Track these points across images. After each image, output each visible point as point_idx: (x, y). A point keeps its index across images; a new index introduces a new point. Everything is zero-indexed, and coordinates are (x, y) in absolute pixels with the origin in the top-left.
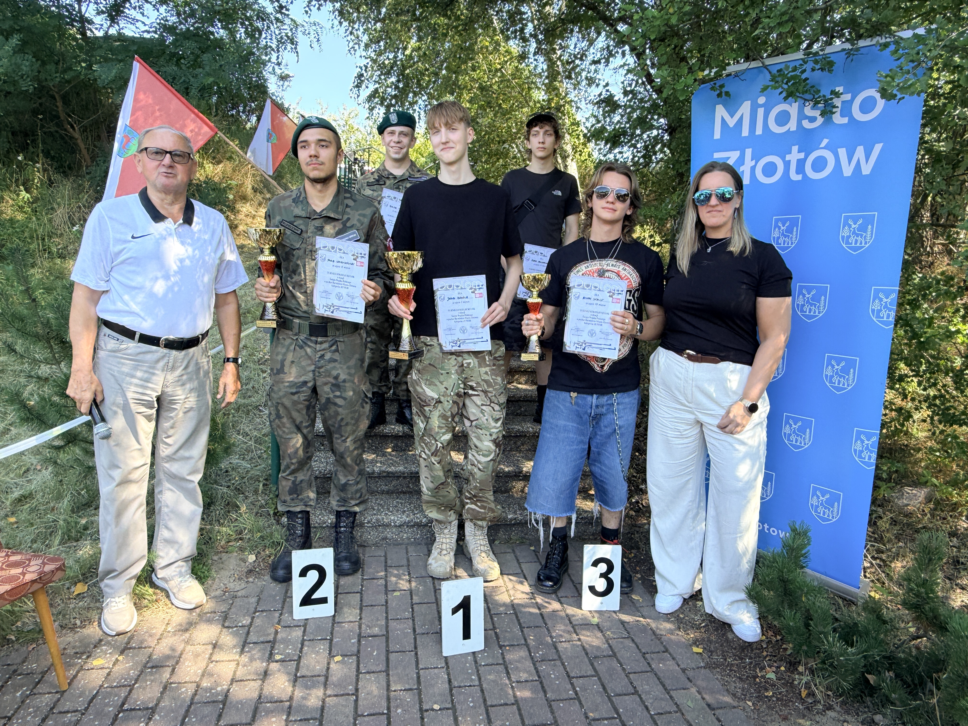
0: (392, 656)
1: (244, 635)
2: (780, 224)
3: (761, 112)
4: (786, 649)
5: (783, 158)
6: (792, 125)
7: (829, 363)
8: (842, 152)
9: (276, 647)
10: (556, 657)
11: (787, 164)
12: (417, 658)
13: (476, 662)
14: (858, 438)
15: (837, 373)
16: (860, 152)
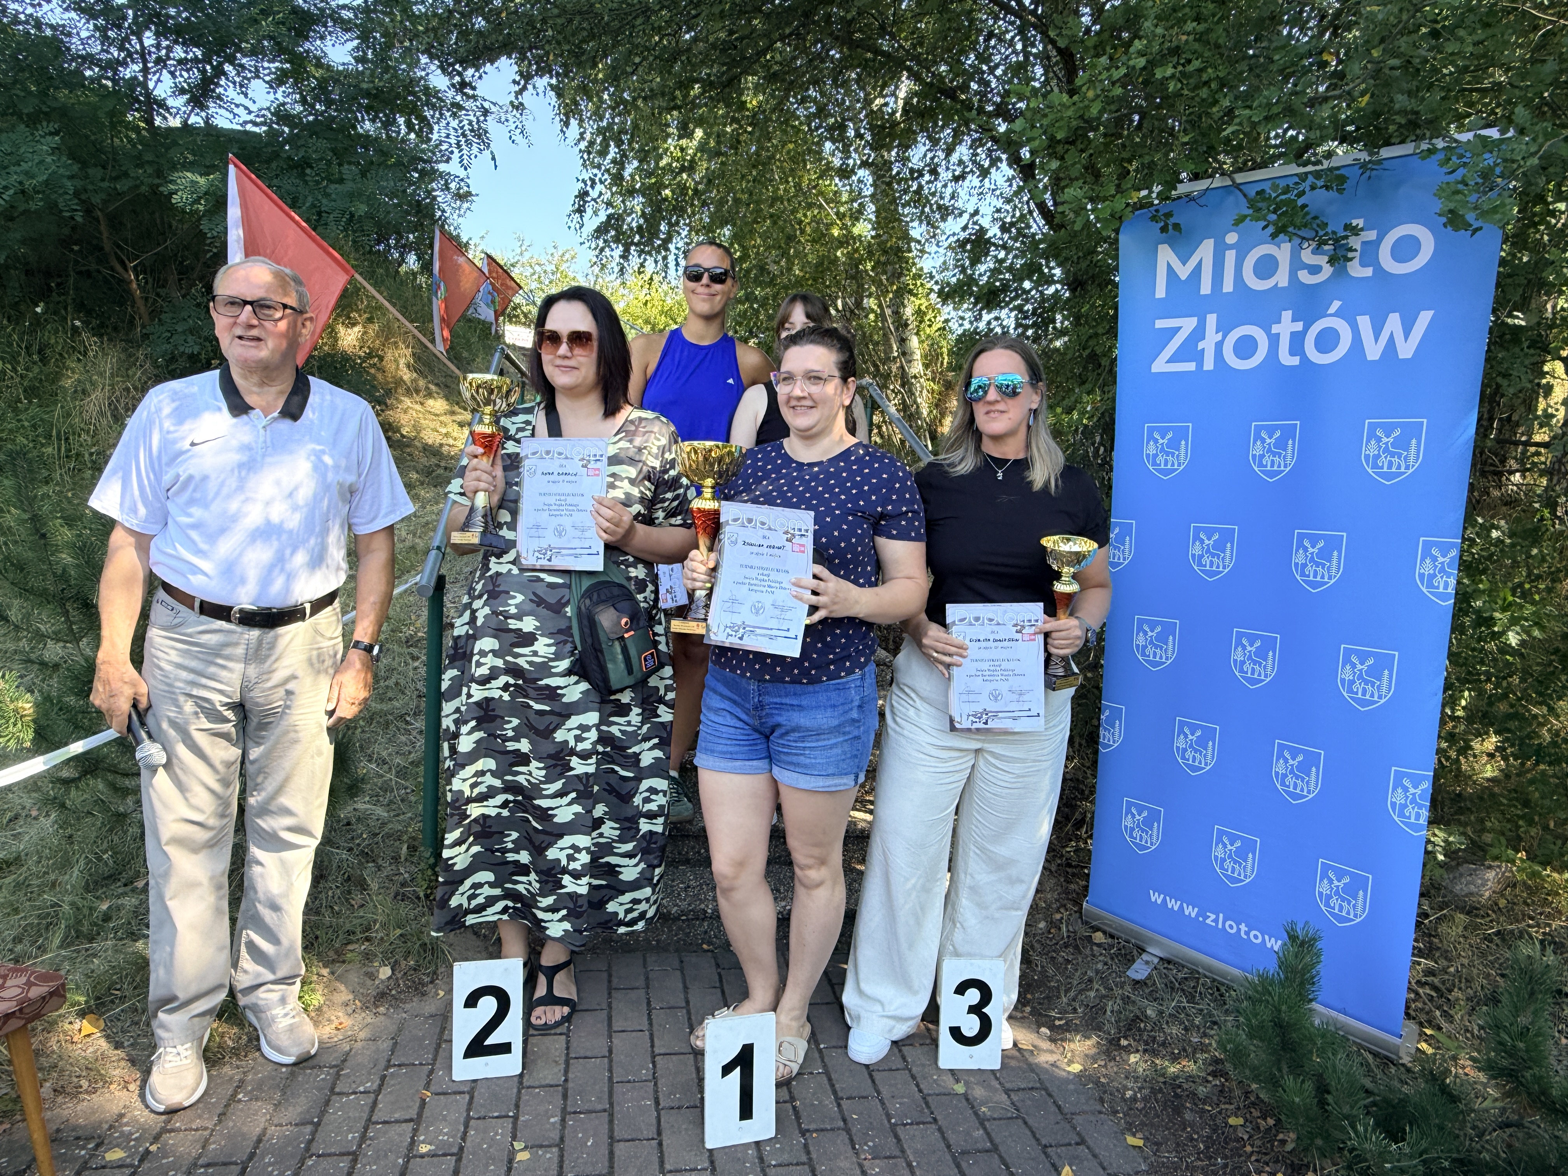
0: (620, 1149)
1: (367, 1109)
2: (1264, 434)
3: (1230, 257)
4: (1283, 1142)
5: (1268, 331)
6: (1282, 278)
7: (1347, 660)
8: (1364, 322)
9: (421, 1129)
10: (898, 1153)
11: (1274, 340)
12: (662, 1152)
13: (761, 1159)
14: (1398, 784)
15: (1360, 677)
16: (1394, 323)
